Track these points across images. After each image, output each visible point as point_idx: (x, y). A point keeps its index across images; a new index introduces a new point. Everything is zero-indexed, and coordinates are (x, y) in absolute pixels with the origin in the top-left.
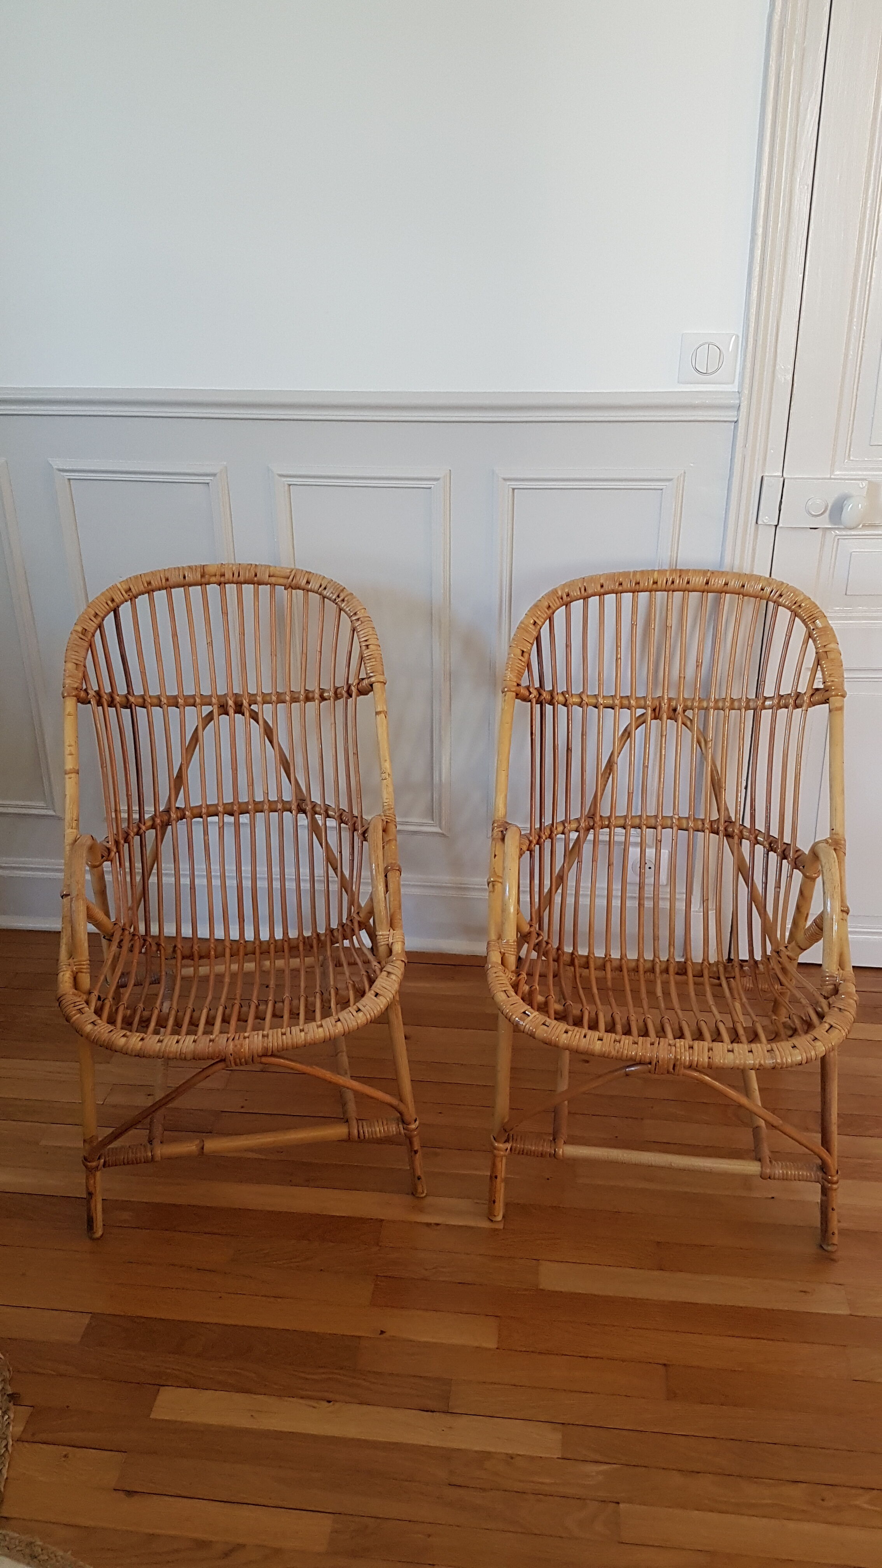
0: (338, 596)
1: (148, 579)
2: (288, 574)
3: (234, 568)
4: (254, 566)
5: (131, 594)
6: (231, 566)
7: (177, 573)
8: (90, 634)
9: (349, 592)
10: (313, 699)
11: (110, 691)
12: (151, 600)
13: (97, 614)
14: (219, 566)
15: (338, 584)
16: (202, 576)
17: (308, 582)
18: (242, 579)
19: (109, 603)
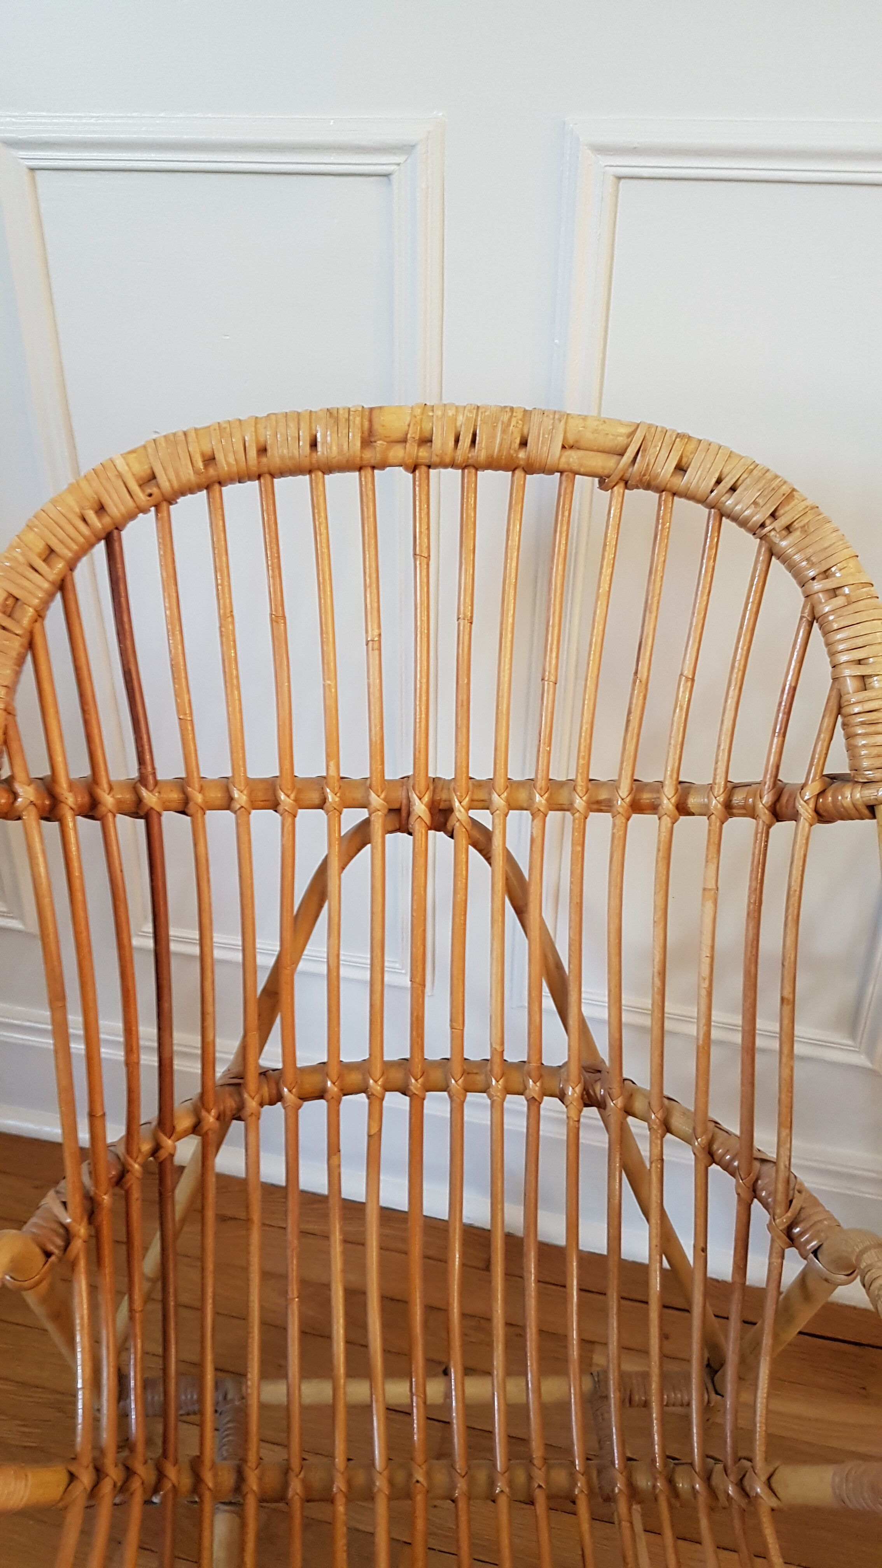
0: (773, 515)
1: (207, 449)
2: (622, 441)
3: (461, 419)
4: (520, 415)
5: (155, 490)
6: (451, 413)
7: (293, 431)
8: (31, 611)
9: (809, 503)
10: (654, 808)
11: (87, 772)
12: (216, 510)
13: (52, 551)
14: (418, 411)
15: (776, 477)
16: (367, 441)
17: (681, 469)
18: (481, 453)
19: (91, 515)
